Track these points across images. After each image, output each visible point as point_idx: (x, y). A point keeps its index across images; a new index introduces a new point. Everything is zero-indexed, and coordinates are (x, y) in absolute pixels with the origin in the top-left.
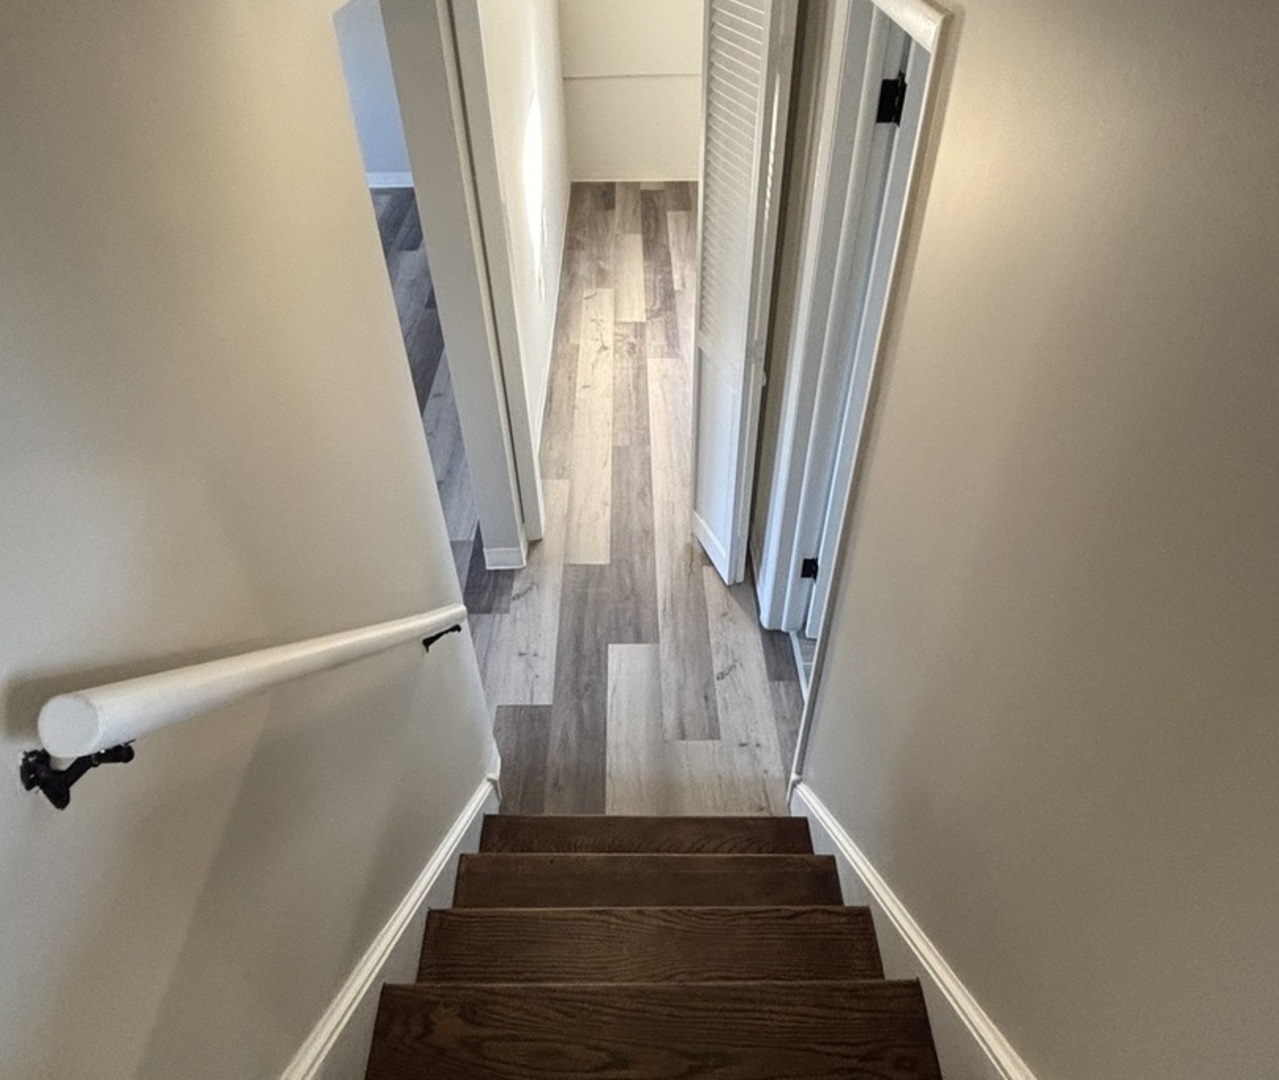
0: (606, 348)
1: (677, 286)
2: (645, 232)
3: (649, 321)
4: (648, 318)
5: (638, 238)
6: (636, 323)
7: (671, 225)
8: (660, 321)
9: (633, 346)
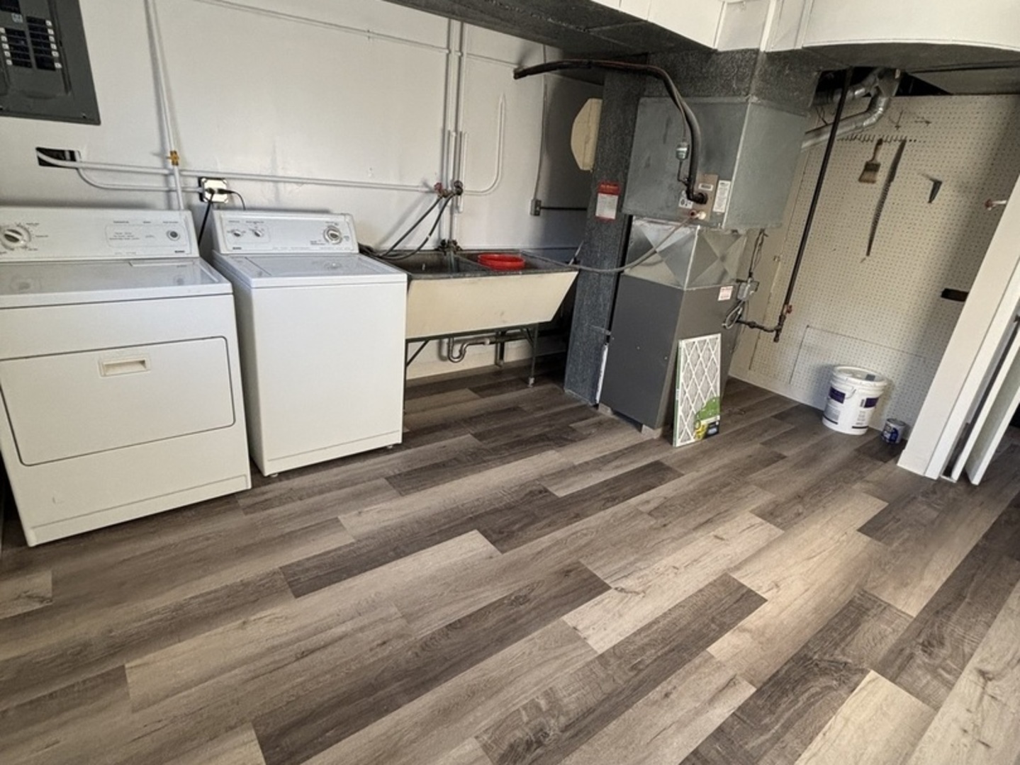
0: (983, 673)
1: (746, 691)
3: (865, 666)
4: (864, 672)
6: (893, 680)
8: (843, 652)
9: (927, 647)
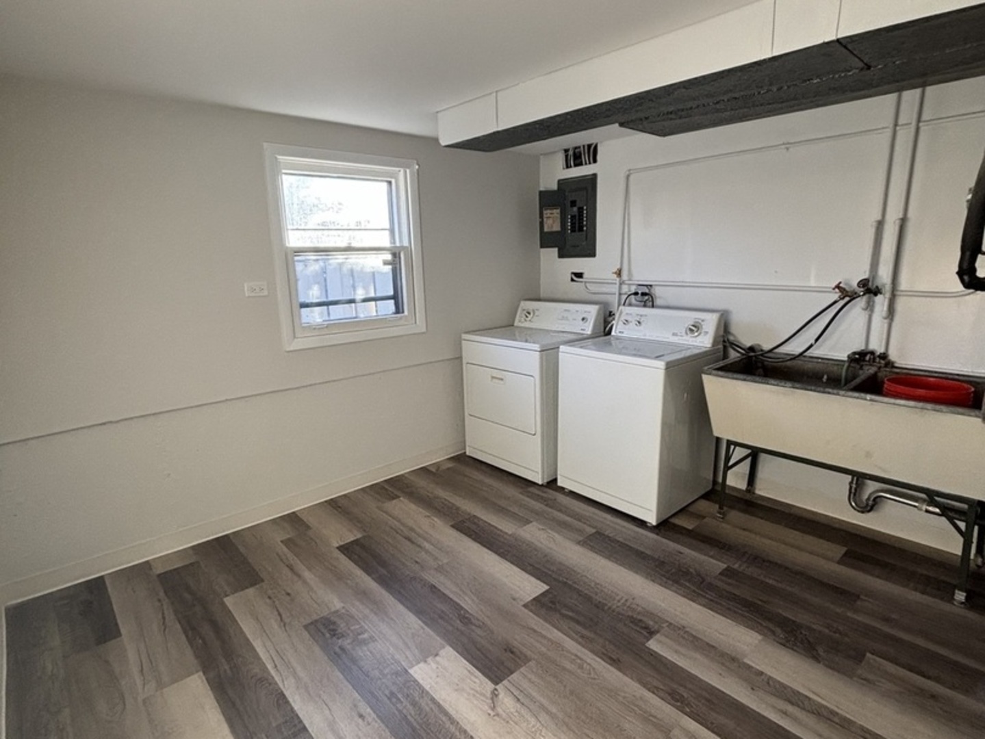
2: (207, 664)
5: (197, 684)
7: (247, 627)
